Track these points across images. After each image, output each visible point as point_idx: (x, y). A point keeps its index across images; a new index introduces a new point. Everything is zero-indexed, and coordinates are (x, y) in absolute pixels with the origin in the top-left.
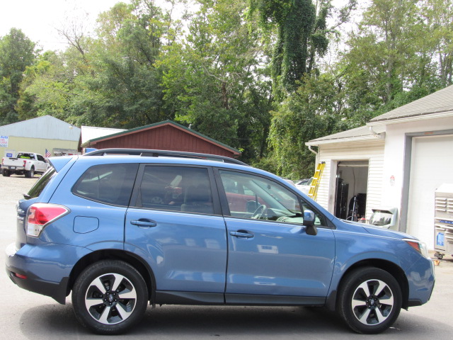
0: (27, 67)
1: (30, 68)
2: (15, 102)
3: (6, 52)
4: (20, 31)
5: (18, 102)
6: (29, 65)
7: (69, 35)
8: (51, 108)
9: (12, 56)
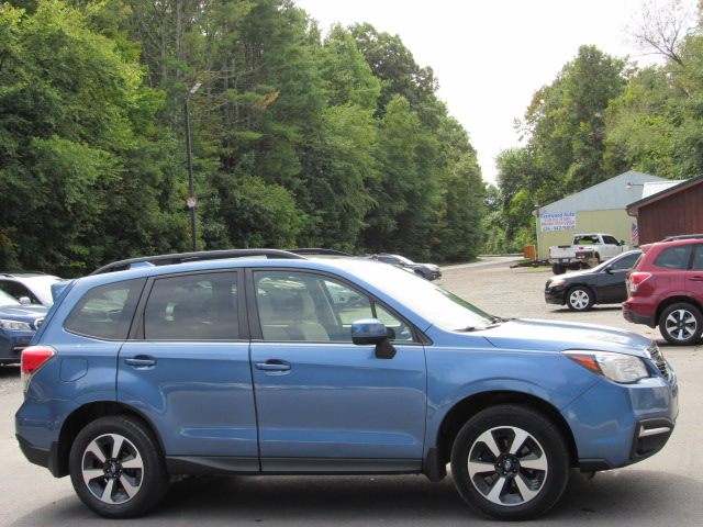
0: (610, 101)
1: (616, 102)
2: (601, 157)
3: (577, 84)
4: (593, 48)
5: (604, 156)
6: (613, 97)
7: (655, 40)
8: (652, 158)
9: (587, 89)
